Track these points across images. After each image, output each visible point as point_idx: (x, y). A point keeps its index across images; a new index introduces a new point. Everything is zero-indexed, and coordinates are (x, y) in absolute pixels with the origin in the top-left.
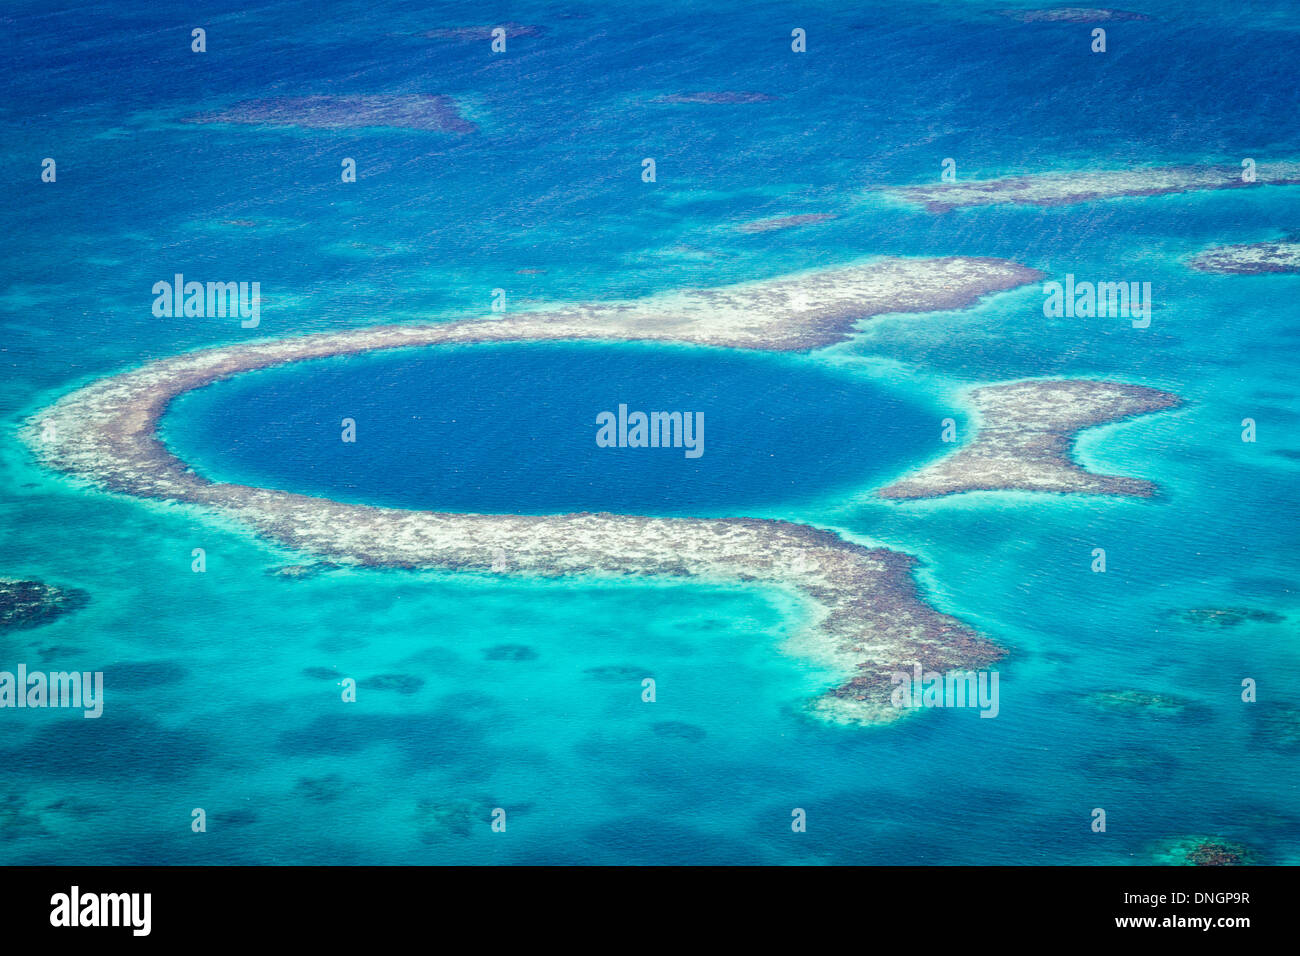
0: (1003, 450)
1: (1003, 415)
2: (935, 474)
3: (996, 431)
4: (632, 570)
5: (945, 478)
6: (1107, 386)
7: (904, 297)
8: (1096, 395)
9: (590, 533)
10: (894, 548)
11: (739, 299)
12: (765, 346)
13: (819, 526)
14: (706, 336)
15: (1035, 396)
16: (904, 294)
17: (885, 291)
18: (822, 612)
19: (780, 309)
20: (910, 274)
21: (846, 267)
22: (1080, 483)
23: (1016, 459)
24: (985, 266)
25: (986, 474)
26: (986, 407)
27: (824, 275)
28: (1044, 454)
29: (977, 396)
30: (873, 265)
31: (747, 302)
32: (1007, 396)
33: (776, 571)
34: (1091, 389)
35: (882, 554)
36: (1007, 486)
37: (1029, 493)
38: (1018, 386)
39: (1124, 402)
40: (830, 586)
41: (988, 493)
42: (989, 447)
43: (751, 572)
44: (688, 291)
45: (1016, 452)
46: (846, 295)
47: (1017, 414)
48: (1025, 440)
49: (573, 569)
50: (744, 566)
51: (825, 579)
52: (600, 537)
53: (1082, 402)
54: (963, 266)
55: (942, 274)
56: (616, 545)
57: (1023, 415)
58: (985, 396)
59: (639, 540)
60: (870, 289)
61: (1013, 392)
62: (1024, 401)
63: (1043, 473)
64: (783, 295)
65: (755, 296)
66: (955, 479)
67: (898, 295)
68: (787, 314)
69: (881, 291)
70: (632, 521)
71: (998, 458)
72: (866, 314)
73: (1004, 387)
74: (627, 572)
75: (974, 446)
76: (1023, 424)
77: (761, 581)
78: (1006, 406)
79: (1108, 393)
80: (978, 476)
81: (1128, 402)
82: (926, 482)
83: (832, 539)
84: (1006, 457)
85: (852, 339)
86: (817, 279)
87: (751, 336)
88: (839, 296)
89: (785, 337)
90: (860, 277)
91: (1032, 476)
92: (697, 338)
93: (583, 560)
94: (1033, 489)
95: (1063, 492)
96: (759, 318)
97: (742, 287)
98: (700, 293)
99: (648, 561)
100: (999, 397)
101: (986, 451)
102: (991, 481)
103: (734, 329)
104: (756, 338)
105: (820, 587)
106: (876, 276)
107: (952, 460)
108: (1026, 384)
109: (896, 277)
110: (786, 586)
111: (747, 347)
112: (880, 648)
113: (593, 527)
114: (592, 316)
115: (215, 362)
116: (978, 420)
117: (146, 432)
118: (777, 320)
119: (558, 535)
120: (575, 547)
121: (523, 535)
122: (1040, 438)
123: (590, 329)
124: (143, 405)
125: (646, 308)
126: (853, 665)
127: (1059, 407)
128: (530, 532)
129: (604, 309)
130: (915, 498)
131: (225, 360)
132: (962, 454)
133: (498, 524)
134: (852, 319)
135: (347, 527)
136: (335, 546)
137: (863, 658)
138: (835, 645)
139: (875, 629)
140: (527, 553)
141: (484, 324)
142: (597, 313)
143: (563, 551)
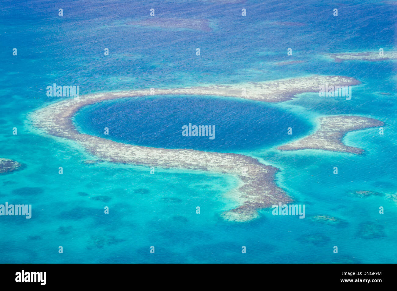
0: (322, 136)
1: (327, 125)
2: (297, 143)
3: (322, 131)
4: (191, 167)
5: (300, 144)
6: (364, 118)
7: (315, 88)
8: (359, 121)
9: (183, 155)
10: (274, 165)
11: (264, 86)
12: (265, 100)
13: (253, 157)
14: (248, 97)
15: (339, 120)
16: (315, 86)
17: (309, 85)
18: (242, 184)
19: (275, 89)
20: (320, 80)
21: (300, 78)
22: (340, 148)
23: (324, 140)
24: (344, 79)
25: (313, 144)
26: (323, 123)
27: (293, 79)
28: (334, 139)
29: (322, 119)
30: (310, 77)
31: (266, 86)
32: (331, 120)
33: (234, 171)
34: (358, 119)
35: (270, 167)
36: (318, 148)
37: (324, 151)
38: (336, 117)
39: (366, 124)
40: (248, 176)
41: (311, 150)
42: (318, 135)
43: (226, 170)
44: (250, 82)
45: (325, 138)
46: (297, 86)
47: (331, 126)
48: (330, 134)
49: (173, 166)
50: (225, 168)
51: (248, 174)
52: (186, 157)
53: (353, 123)
54: (337, 79)
55: (330, 81)
56: (190, 159)
57: (333, 126)
58: (325, 119)
59: (197, 158)
60: (305, 84)
61: (334, 119)
62: (335, 122)
63: (330, 145)
64: (278, 85)
65: (269, 85)
66: (302, 145)
67: (313, 87)
68: (276, 91)
69: (308, 85)
70: (198, 152)
71: (319, 139)
72: (300, 92)
73: (331, 117)
74: (189, 168)
75: (313, 135)
76: (332, 129)
77: (228, 173)
78: (329, 123)
79: (363, 121)
80: (310, 144)
81: (368, 124)
82: (293, 145)
83: (256, 162)
84: (322, 139)
85: (292, 99)
86: (291, 81)
87: (262, 97)
88: (295, 86)
89: (272, 98)
90: (304, 80)
91: (326, 145)
92: (246, 97)
93: (176, 164)
94: (325, 149)
95: (334, 151)
96: (267, 92)
97: (267, 82)
98: (253, 83)
99: (197, 165)
100: (328, 120)
101: (316, 137)
102: (313, 146)
103: (258, 95)
104: (263, 98)
105: (245, 177)
106: (309, 81)
107: (305, 139)
108: (339, 117)
109: (315, 81)
110: (235, 176)
111: (259, 100)
112: (254, 197)
113: (185, 153)
114: (218, 88)
115: (99, 97)
116: (318, 127)
117: (69, 117)
118: (272, 93)
119: (174, 156)
120: (177, 160)
121: (163, 155)
122: (335, 133)
123: (215, 93)
124: (72, 109)
125: (234, 87)
126: (243, 202)
127: (345, 124)
128: (166, 154)
129: (222, 86)
130: (288, 150)
131: (102, 96)
132: (309, 137)
133: (157, 151)
134: (295, 93)
135: (112, 149)
136: (106, 155)
137: (247, 200)
138: (241, 195)
139: (255, 191)
140: (162, 161)
141: (184, 89)
142: (219, 88)
143: (173, 161)
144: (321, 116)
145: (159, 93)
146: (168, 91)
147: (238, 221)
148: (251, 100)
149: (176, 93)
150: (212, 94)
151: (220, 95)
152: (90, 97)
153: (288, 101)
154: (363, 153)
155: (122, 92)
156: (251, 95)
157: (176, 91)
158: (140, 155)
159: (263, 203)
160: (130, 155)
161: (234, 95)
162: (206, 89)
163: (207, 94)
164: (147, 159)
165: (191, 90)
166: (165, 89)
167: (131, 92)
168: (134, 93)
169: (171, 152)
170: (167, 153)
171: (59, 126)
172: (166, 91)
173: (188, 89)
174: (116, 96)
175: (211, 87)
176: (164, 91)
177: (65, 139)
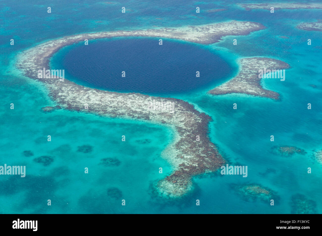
0: (244, 79)
1: (247, 67)
2: (225, 86)
3: (244, 73)
4: (135, 116)
5: (227, 88)
6: (273, 60)
7: (235, 31)
8: (270, 63)
9: (131, 100)
10: (207, 113)
11: (199, 29)
12: (199, 42)
13: (190, 103)
14: (188, 39)
15: (256, 62)
16: (234, 30)
17: (231, 29)
18: (178, 138)
19: (207, 32)
20: (238, 25)
21: (224, 22)
22: (260, 92)
23: (246, 83)
24: (254, 24)
25: (238, 87)
26: (243, 65)
27: (219, 24)
28: (254, 81)
29: (242, 61)
30: (230, 22)
31: (200, 30)
32: (249, 62)
33: (172, 120)
34: (269, 61)
35: (203, 116)
36: (242, 92)
37: (247, 95)
38: (253, 58)
39: (276, 66)
40: (184, 128)
41: (237, 94)
42: (241, 77)
43: (165, 120)
44: (189, 26)
45: (247, 80)
46: (222, 30)
47: (250, 67)
48: (250, 76)
49: (120, 114)
50: (165, 117)
51: (184, 124)
52: (133, 102)
53: (266, 65)
54: (249, 24)
55: (244, 25)
56: (136, 105)
57: (252, 68)
58: (245, 61)
59: (142, 104)
60: (228, 28)
61: (251, 60)
62: (253, 63)
63: (252, 88)
64: (209, 29)
65: (203, 29)
66: (229, 88)
67: (233, 30)
68: (208, 34)
69: (230, 29)
70: (144, 97)
71: (242, 82)
72: (225, 35)
73: (249, 59)
74: (134, 117)
75: (237, 77)
76: (251, 71)
77: (167, 124)
78: (248, 65)
79: (273, 62)
80: (236, 88)
81: (277, 65)
82: (222, 89)
83: (191, 108)
84: (244, 81)
85: (219, 42)
86: (217, 25)
87: (198, 39)
88: (221, 30)
89: (205, 40)
90: (227, 25)
91: (249, 89)
92: (186, 39)
93: (123, 111)
94: (248, 93)
95: (256, 95)
96: (201, 34)
97: (201, 26)
98: (192, 27)
99: (141, 113)
100: (247, 62)
101: (240, 79)
102: (238, 90)
103: (195, 37)
104: (198, 40)
105: (181, 128)
106: (230, 25)
107: (231, 82)
108: (254, 58)
109: (234, 26)
110: (173, 126)
111: (195, 42)
112: (189, 157)
113: (133, 98)
114: (166, 31)
115: (78, 38)
116: (241, 69)
117: (48, 57)
118: (205, 35)
119: (123, 101)
120: (125, 106)
121: (114, 100)
122: (254, 76)
123: (164, 35)
124: (53, 49)
125: (178, 30)
126: (178, 165)
127: (260, 66)
128: (116, 99)
129: (170, 29)
130: (218, 94)
131: (81, 37)
132: (234, 80)
133: (110, 95)
134: (221, 36)
135: (72, 93)
136: (65, 100)
137: (182, 161)
138: (177, 154)
139: (190, 148)
140: (111, 107)
141: (142, 32)
142: (168, 30)
143: (121, 107)
144: (242, 58)
145: (123, 35)
146: (130, 33)
147: (171, 196)
148: (190, 42)
149: (136, 35)
150: (162, 36)
151: (167, 37)
152: (71, 38)
153: (216, 43)
154: (278, 98)
155: (96, 33)
156: (189, 38)
157: (136, 33)
158: (95, 100)
159: (197, 166)
160: (85, 101)
161: (177, 37)
162: (158, 31)
163: (158, 35)
164: (99, 105)
165: (147, 32)
166: (128, 32)
167: (103, 34)
168: (105, 35)
169: (121, 96)
170: (118, 97)
171: (36, 67)
172: (129, 33)
173: (144, 31)
174: (91, 37)
175: (161, 30)
176: (127, 33)
177: (37, 81)
